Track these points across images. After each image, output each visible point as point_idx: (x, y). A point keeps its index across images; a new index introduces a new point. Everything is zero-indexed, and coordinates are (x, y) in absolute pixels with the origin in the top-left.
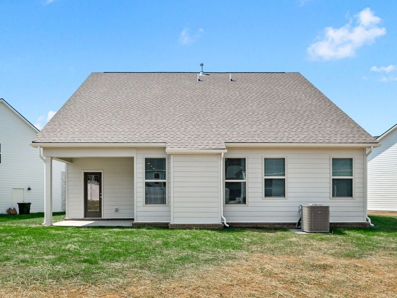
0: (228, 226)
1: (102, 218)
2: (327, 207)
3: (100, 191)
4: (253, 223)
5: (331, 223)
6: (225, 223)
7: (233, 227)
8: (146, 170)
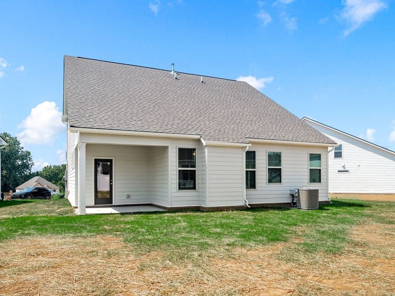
0: (249, 207)
1: (113, 204)
2: (318, 190)
3: (111, 182)
4: (261, 204)
5: (320, 202)
6: (247, 205)
7: (254, 208)
8: (179, 160)
